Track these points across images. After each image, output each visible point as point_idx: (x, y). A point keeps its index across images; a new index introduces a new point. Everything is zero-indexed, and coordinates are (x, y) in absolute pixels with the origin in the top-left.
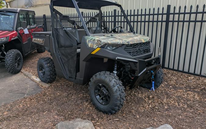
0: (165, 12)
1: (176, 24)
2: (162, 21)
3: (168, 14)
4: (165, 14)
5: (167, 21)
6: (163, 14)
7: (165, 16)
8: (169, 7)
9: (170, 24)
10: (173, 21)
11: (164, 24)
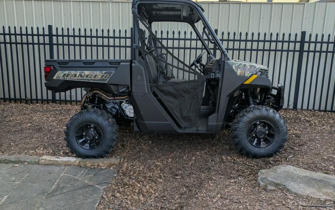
0: (299, 39)
1: (311, 54)
2: (294, 51)
3: (302, 42)
4: (298, 42)
5: (301, 51)
6: (295, 42)
7: (298, 45)
8: (303, 34)
9: (305, 54)
10: (309, 51)
11: (297, 54)
